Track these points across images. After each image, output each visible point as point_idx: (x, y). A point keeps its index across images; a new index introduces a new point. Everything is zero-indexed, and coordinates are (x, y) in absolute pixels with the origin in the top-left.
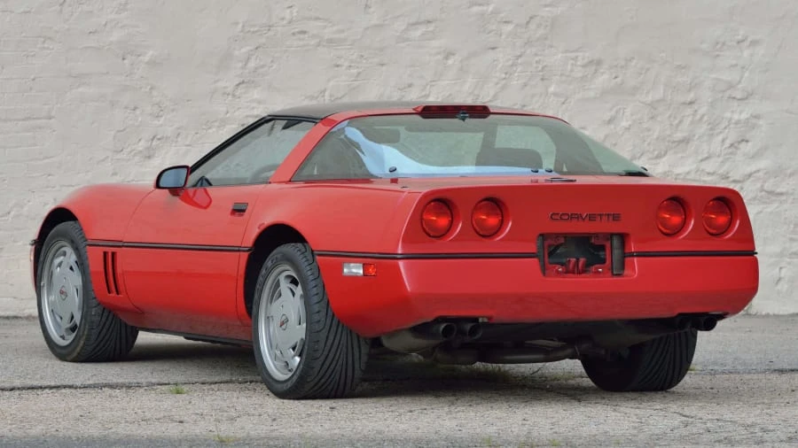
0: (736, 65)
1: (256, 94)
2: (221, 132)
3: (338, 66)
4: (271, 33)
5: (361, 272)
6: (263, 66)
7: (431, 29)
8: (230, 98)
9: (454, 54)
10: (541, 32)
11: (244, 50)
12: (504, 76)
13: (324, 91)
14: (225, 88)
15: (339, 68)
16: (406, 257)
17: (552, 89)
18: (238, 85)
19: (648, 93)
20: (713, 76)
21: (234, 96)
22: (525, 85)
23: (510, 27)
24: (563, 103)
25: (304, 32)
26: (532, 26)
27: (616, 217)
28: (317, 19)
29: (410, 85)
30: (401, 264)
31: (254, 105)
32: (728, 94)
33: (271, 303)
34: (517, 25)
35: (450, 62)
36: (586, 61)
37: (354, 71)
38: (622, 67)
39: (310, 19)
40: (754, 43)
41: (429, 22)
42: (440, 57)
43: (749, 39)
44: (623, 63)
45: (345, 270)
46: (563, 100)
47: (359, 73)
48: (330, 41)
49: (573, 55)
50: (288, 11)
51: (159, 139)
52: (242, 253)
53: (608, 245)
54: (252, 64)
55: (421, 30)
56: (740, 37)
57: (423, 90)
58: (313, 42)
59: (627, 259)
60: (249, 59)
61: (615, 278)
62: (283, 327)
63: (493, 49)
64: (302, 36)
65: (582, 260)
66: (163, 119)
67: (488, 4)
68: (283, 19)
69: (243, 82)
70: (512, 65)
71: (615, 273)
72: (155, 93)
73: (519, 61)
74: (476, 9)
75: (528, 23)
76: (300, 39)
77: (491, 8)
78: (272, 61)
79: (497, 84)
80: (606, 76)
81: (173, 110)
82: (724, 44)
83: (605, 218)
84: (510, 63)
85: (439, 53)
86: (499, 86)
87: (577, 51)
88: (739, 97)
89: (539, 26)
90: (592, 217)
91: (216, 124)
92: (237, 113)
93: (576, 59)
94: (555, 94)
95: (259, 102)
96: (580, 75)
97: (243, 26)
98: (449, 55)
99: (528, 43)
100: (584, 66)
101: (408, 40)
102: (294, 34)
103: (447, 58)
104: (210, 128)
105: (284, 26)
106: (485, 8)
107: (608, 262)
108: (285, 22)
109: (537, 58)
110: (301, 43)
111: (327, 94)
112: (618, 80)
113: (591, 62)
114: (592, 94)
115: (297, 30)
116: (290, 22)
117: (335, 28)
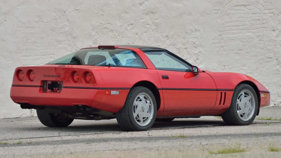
0: (195, 37)
3: (114, 38)
4: (99, 28)
6: (98, 38)
10: (155, 27)
11: (94, 33)
12: (148, 40)
14: (90, 45)
17: (158, 44)
18: (93, 44)
20: (191, 40)
22: (152, 43)
26: (153, 25)
28: (109, 23)
29: (129, 44)
34: (150, 26)
38: (172, 38)
40: (198, 30)
41: (132, 24)
42: (135, 35)
47: (118, 40)
48: (112, 30)
49: (162, 34)
50: (102, 21)
55: (130, 27)
56: (195, 29)
60: (95, 36)
63: (145, 32)
67: (144, 19)
68: (101, 24)
73: (151, 36)
82: (192, 31)
88: (196, 46)
96: (163, 40)
97: (93, 26)
99: (153, 31)
101: (128, 30)
109: (155, 35)
112: (171, 42)
113: (166, 36)
115: (104, 27)
117: (113, 26)
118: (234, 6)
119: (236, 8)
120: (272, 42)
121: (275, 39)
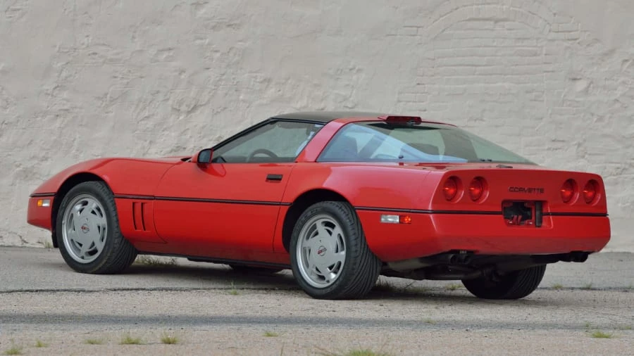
0: (348, 85)
1: (65, 95)
2: (44, 120)
3: (115, 77)
4: (76, 53)
5: (398, 221)
6: (71, 76)
7: (171, 54)
8: (50, 97)
9: (184, 72)
10: (237, 58)
11: (59, 65)
12: (213, 88)
13: (106, 94)
14: (47, 90)
15: (116, 79)
16: (434, 212)
17: (241, 97)
18: (56, 88)
19: (297, 102)
20: (336, 91)
21: (52, 95)
22: (226, 94)
23: (218, 55)
24: (248, 107)
25: (95, 54)
26: (231, 54)
27: (542, 191)
28: (104, 45)
29: (158, 92)
30: (431, 216)
31: (65, 102)
32: (343, 104)
33: (308, 238)
34: (222, 54)
35: (183, 77)
36: (262, 79)
37: (125, 81)
38: (283, 84)
39: (99, 44)
40: (359, 71)
41: (170, 49)
42: (177, 73)
43: (357, 68)
44: (284, 81)
45: (383, 220)
46: (248, 105)
47: (128, 83)
48: (111, 60)
49: (255, 75)
50: (86, 39)
51: (6, 124)
52: (282, 206)
53: (533, 207)
54: (64, 74)
55: (165, 55)
56: (351, 67)
57: (165, 96)
58: (101, 60)
59: (544, 217)
60: (62, 70)
61: (537, 228)
62: (322, 254)
63: (208, 69)
64: (93, 56)
65: (520, 217)
66: (8, 110)
67: (206, 39)
68: (83, 44)
69: (58, 86)
70: (219, 81)
71: (537, 225)
72: (4, 92)
73: (224, 77)
74: (198, 42)
75: (228, 52)
76: (94, 59)
77: (207, 41)
78: (76, 73)
79: (210, 93)
80: (273, 90)
81: (15, 104)
82: (342, 70)
83: (536, 191)
84: (218, 79)
85: (176, 71)
86: (211, 94)
87: (256, 72)
88: (350, 106)
89: (235, 55)
90: (530, 190)
91: (41, 115)
92: (54, 107)
93: (256, 77)
94: (244, 101)
95: (68, 100)
96: (258, 88)
97: (59, 48)
98: (182, 71)
99: (228, 66)
100: (261, 82)
101: (158, 61)
102: (89, 55)
103: (180, 74)
104: (37, 117)
105: (84, 49)
106: (203, 41)
107: (533, 218)
108: (84, 46)
109: (234, 76)
110: (94, 61)
111: (108, 96)
112: (280, 93)
113: (265, 80)
114: (265, 102)
115: (91, 52)
116: (88, 46)
117: (115, 51)
118: (466, 20)
119: (470, 24)
120: (570, 105)
121: (577, 99)
